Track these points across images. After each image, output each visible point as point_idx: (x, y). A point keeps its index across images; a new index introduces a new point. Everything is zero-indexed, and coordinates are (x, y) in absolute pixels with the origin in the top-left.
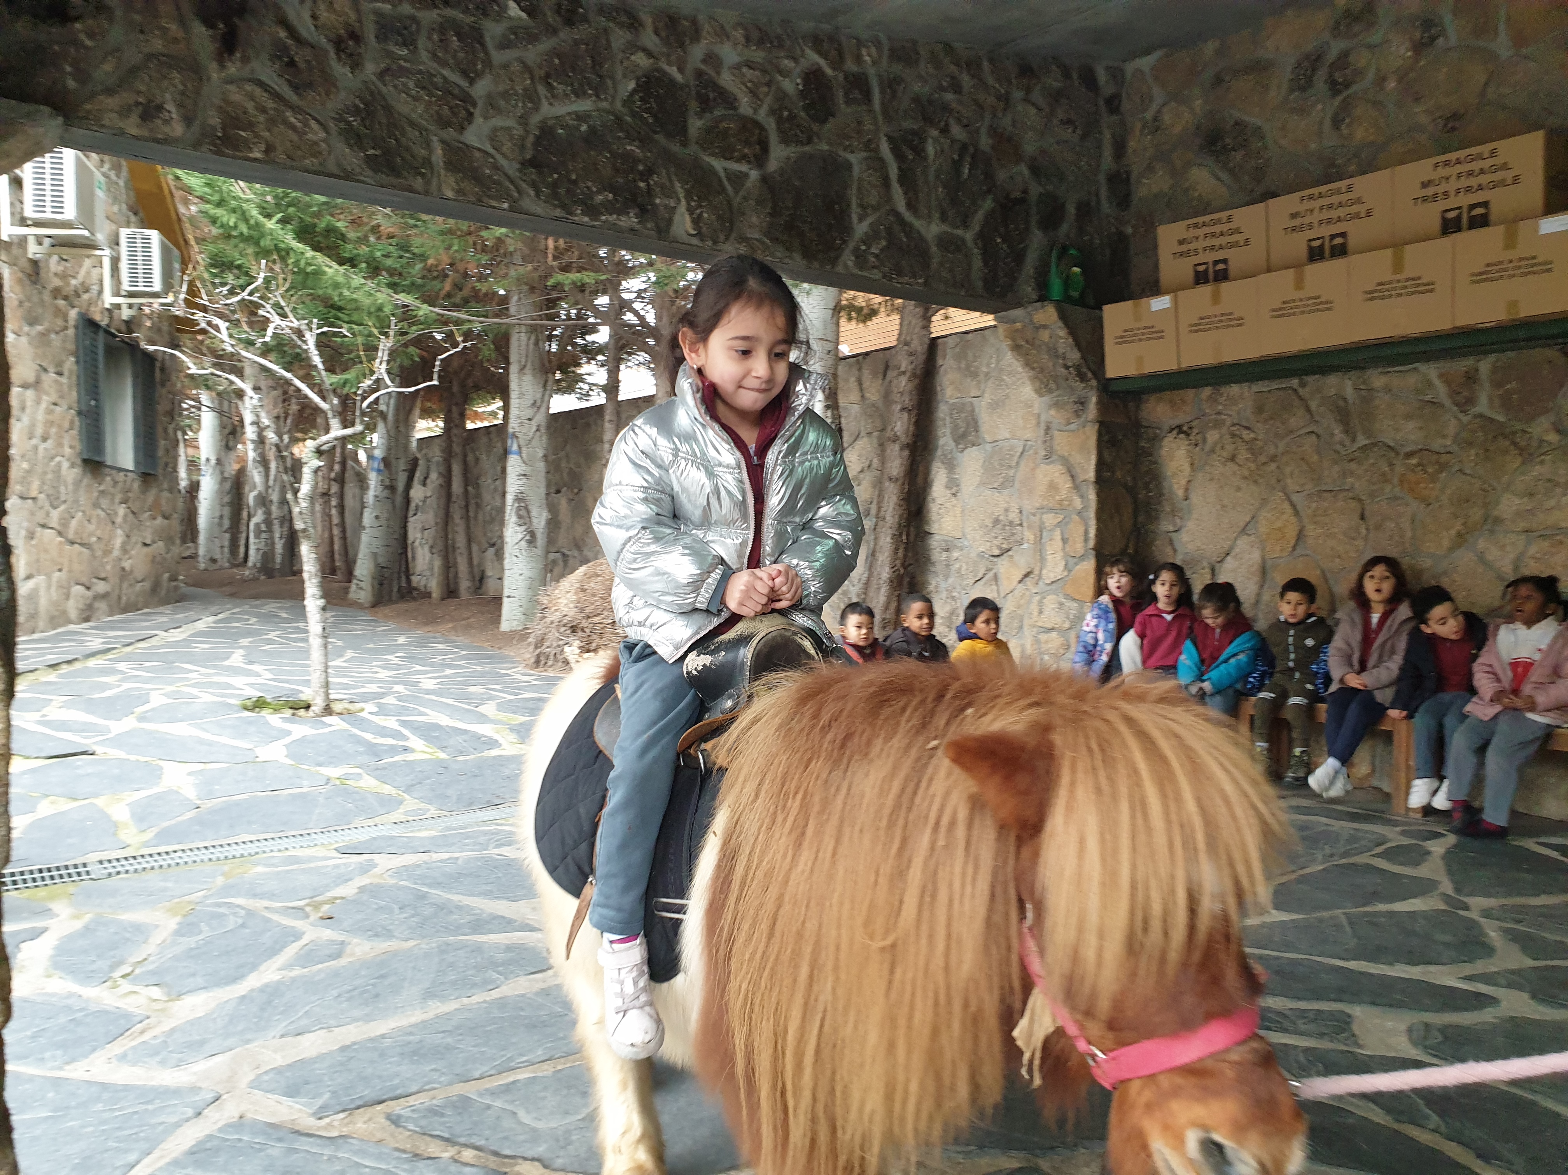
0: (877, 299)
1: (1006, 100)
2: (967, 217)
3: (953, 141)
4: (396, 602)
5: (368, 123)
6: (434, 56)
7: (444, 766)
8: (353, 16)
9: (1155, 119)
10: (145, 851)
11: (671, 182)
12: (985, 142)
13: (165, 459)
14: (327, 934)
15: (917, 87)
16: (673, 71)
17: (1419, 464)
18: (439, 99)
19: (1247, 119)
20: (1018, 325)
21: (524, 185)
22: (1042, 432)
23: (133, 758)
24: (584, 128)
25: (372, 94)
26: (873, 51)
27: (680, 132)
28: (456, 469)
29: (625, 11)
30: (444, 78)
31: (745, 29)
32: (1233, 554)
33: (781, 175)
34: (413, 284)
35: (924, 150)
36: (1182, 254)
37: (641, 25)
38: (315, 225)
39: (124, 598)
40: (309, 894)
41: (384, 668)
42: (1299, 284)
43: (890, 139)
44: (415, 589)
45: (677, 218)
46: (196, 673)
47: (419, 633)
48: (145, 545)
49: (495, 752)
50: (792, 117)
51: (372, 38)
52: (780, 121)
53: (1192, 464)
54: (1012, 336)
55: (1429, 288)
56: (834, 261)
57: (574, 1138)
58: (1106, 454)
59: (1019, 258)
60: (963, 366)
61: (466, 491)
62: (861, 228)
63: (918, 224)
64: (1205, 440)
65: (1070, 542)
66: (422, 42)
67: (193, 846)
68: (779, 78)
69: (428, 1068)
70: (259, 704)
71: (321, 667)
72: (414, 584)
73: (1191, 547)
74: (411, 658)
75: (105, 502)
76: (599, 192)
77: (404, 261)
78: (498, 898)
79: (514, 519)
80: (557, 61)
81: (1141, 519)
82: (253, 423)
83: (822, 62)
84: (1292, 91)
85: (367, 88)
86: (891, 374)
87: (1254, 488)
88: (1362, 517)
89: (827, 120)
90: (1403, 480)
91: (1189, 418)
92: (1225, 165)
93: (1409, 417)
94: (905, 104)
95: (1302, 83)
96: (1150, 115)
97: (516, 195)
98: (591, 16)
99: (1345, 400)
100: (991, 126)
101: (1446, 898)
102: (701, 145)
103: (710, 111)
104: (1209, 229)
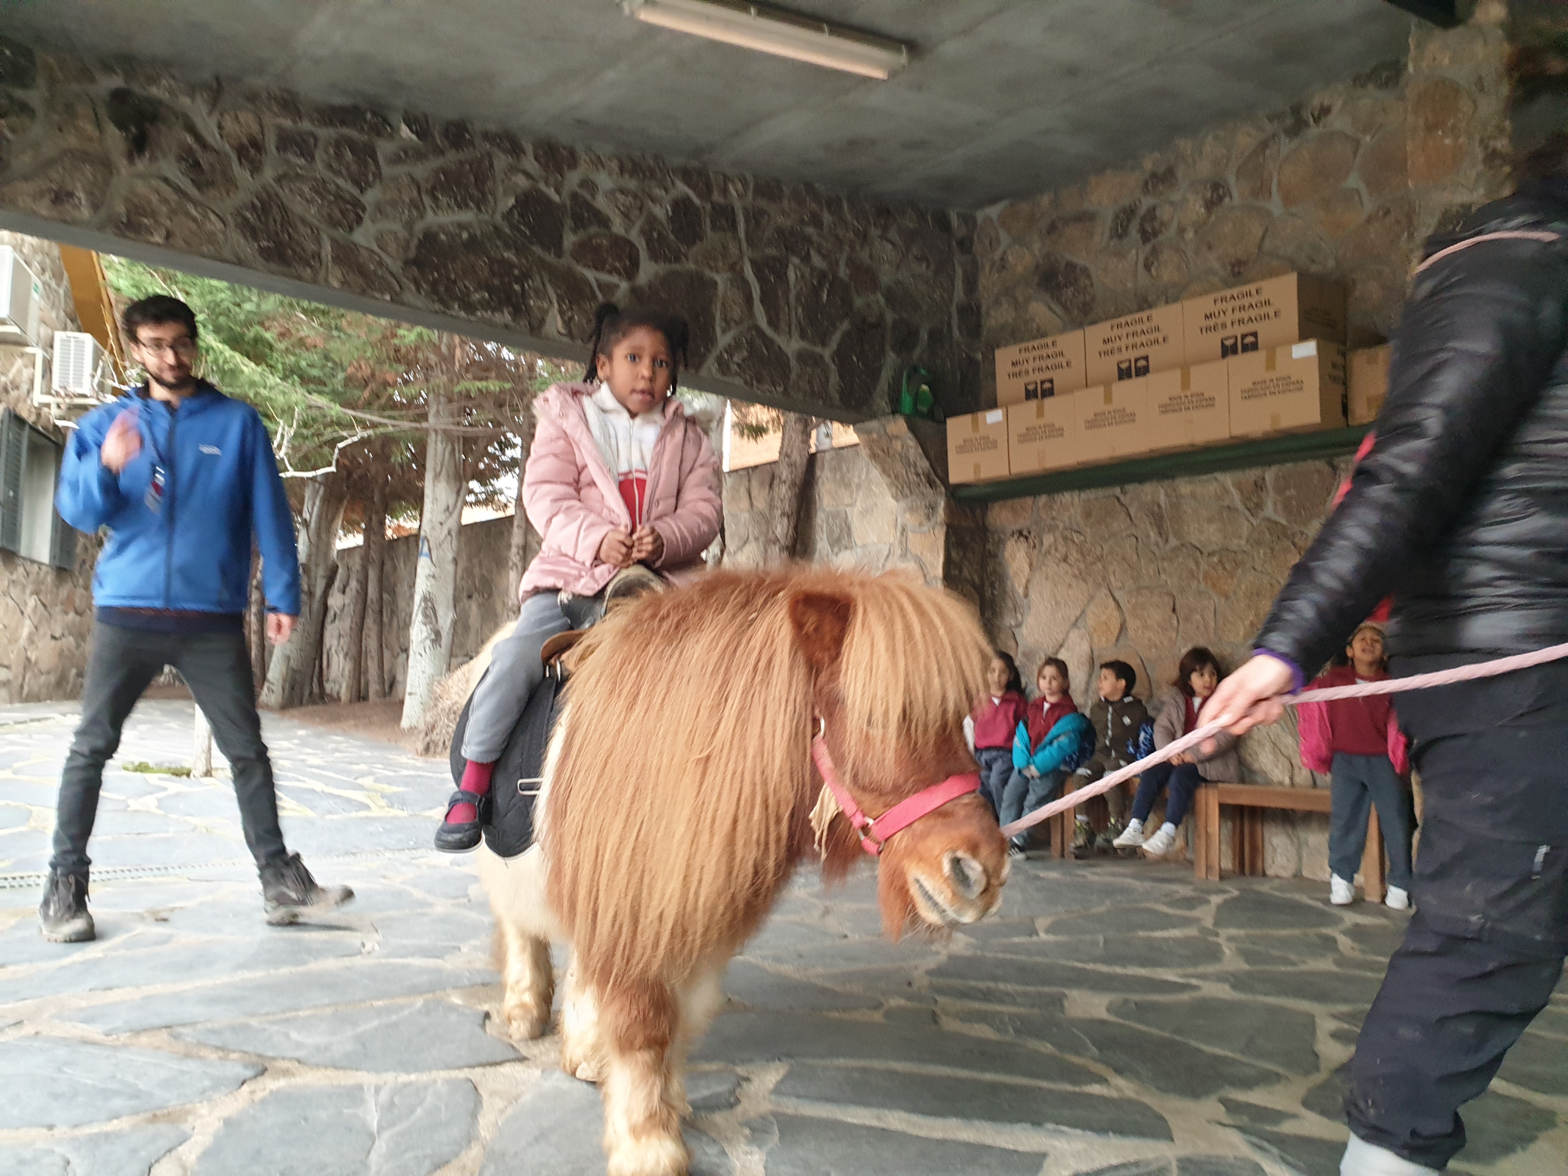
1: (863, 237)
2: (825, 336)
3: (813, 269)
4: (305, 706)
5: (263, 219)
6: (330, 167)
8: (256, 129)
9: (1002, 259)
11: (544, 286)
12: (843, 272)
13: (83, 556)
15: (780, 220)
16: (551, 192)
17: (1220, 562)
18: (330, 202)
19: (1075, 260)
20: (875, 436)
21: (406, 282)
22: (899, 533)
24: (465, 235)
25: (269, 195)
26: (739, 186)
27: (556, 245)
28: (372, 575)
29: (509, 140)
30: (338, 186)
31: (621, 161)
32: (1066, 645)
33: (650, 287)
34: (333, 389)
35: (786, 274)
36: (1015, 375)
37: (523, 152)
38: (244, 335)
39: (26, 689)
40: (149, 904)
42: (1108, 399)
43: (753, 262)
44: (327, 694)
45: (549, 319)
47: (322, 729)
48: (53, 637)
50: (661, 238)
51: (273, 149)
52: (649, 242)
53: (1030, 565)
54: (870, 445)
55: (1210, 403)
56: (698, 366)
57: (334, 1048)
58: (954, 554)
59: (874, 375)
60: (838, 477)
61: (381, 597)
62: (724, 339)
63: (779, 339)
64: (1042, 543)
66: (319, 155)
68: (651, 204)
70: (139, 768)
72: (328, 691)
73: (1030, 640)
75: (14, 592)
76: (476, 291)
77: (327, 370)
79: (420, 618)
80: (443, 177)
81: (986, 615)
83: (691, 194)
84: (1112, 237)
85: (265, 189)
86: (775, 484)
87: (1083, 585)
88: (1174, 610)
89: (695, 242)
90: (1206, 576)
91: (1028, 522)
92: (1058, 300)
93: (1210, 520)
94: (768, 233)
95: (1120, 231)
96: (997, 256)
97: (398, 288)
98: (478, 141)
99: (1159, 506)
100: (850, 258)
101: (1202, 929)
102: (574, 257)
103: (585, 228)
104: (1038, 353)
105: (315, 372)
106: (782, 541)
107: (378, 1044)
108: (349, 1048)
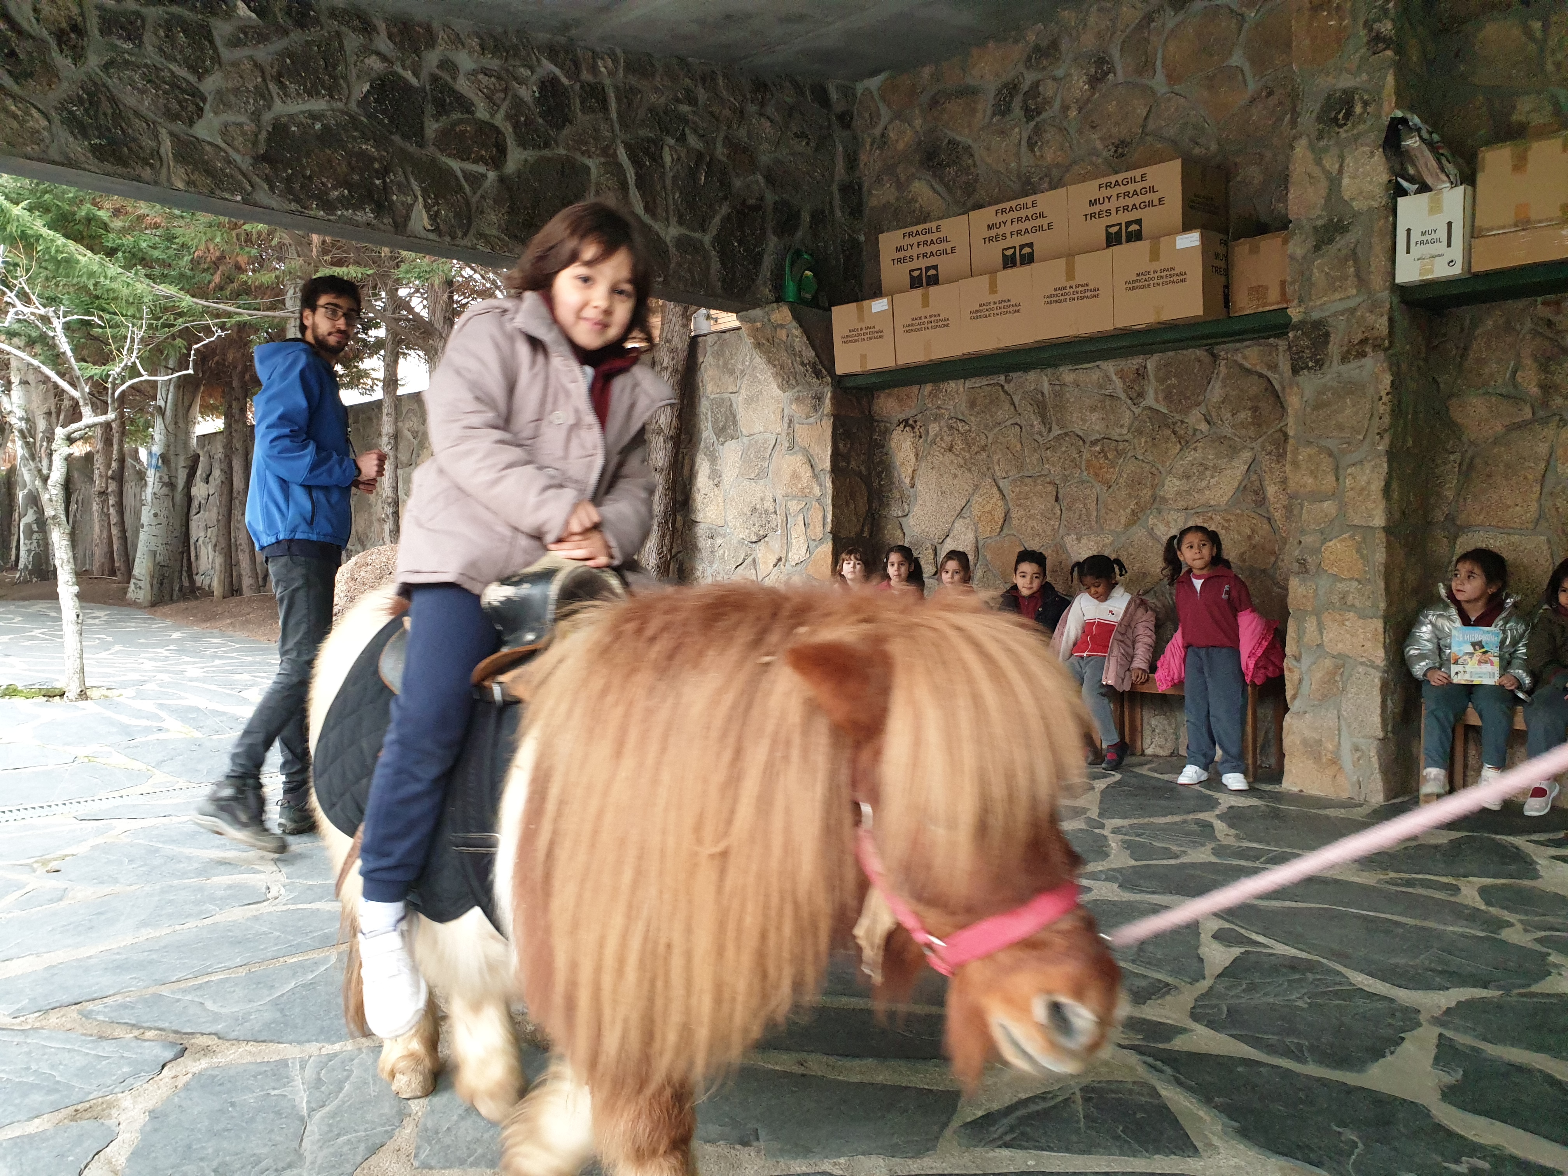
1: (741, 113)
2: (704, 221)
3: (689, 150)
4: (176, 602)
5: (92, 113)
6: (161, 50)
7: (197, 744)
8: (75, 10)
9: (883, 135)
11: (408, 180)
12: (721, 152)
14: (51, 883)
15: (653, 98)
16: (408, 75)
17: (1102, 451)
18: (167, 92)
19: (958, 138)
20: (759, 324)
21: (258, 180)
22: (786, 424)
24: (318, 126)
25: (95, 84)
26: (609, 62)
27: (417, 133)
28: (237, 465)
29: (358, 17)
30: (172, 73)
31: (481, 39)
32: (952, 532)
33: (519, 177)
34: (179, 275)
35: (661, 156)
36: (899, 261)
37: (375, 29)
38: (73, 214)
40: (38, 853)
41: (150, 659)
42: (993, 289)
43: (628, 146)
44: (198, 588)
45: (413, 216)
47: (196, 629)
50: (529, 122)
51: (96, 32)
52: (516, 126)
53: (917, 454)
54: (755, 333)
55: (1095, 293)
57: (252, 1017)
59: (757, 261)
60: (721, 363)
63: (657, 226)
64: (927, 432)
65: (811, 527)
66: (149, 38)
68: (517, 85)
69: (129, 977)
70: (9, 692)
71: (76, 653)
72: (199, 584)
73: (918, 527)
74: (181, 651)
76: (335, 188)
80: (288, 61)
81: (875, 505)
83: (557, 71)
84: (994, 114)
85: (91, 80)
87: (968, 475)
88: (1057, 499)
89: (564, 125)
90: (1088, 466)
91: (914, 412)
92: (941, 179)
93: (1092, 410)
94: (641, 113)
95: (1002, 108)
96: (877, 131)
97: (249, 188)
98: (323, 19)
99: (1043, 394)
100: (726, 137)
101: (1089, 820)
102: (438, 147)
103: (447, 114)
104: (922, 238)
105: (158, 254)
107: (297, 1010)
108: (268, 1016)
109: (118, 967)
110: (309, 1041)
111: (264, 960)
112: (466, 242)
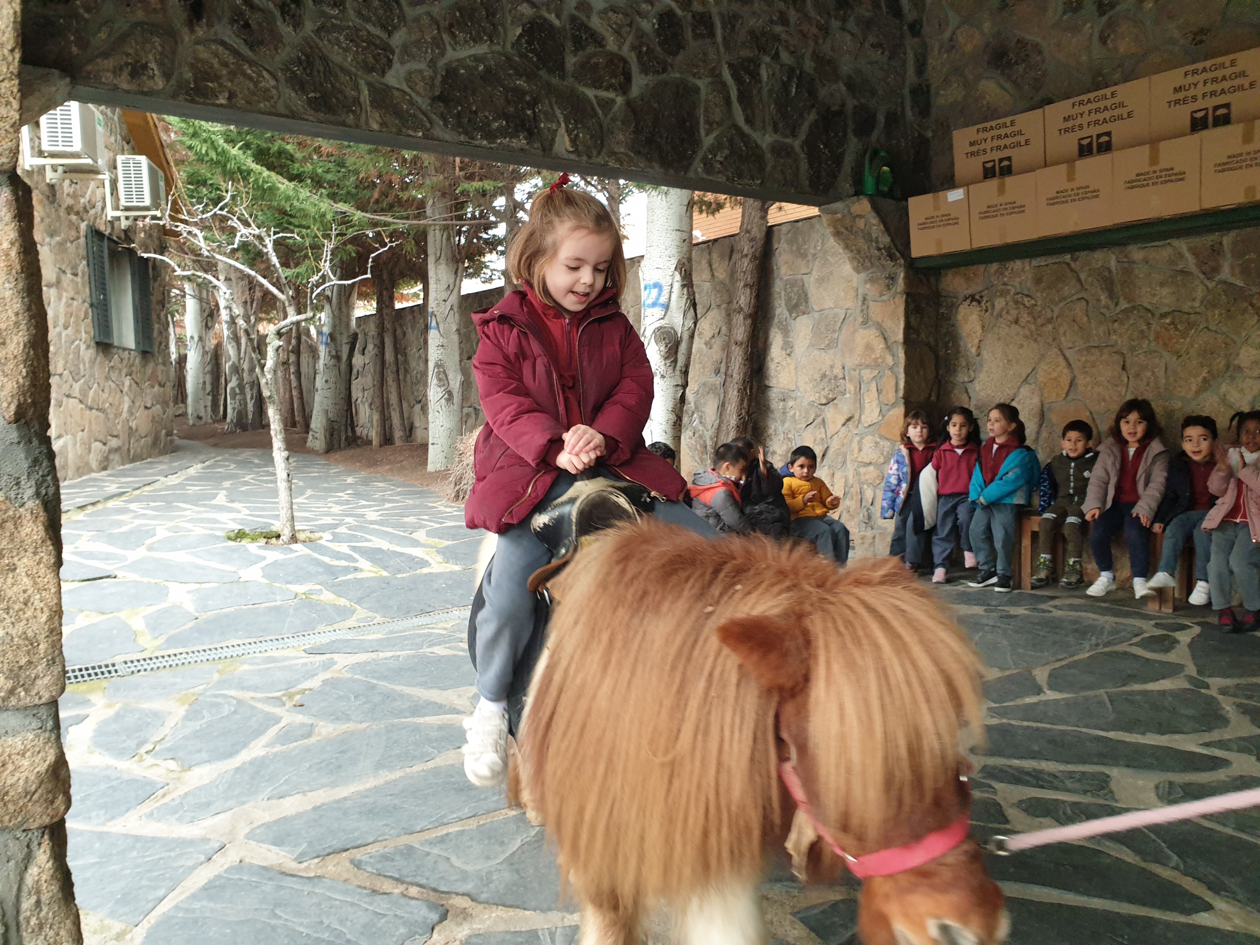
0: (722, 197)
1: (825, 30)
2: (794, 127)
3: (782, 66)
4: (345, 448)
5: (309, 71)
6: (359, 13)
7: (386, 582)
9: (951, 39)
10: (158, 654)
11: (553, 109)
12: (809, 65)
13: (159, 339)
14: (300, 718)
15: (752, 22)
16: (552, 17)
17: (1172, 323)
18: (365, 49)
19: (1026, 37)
20: (839, 216)
21: (434, 117)
22: (860, 303)
23: (145, 580)
24: (481, 68)
25: (311, 47)
27: (559, 68)
28: (388, 341)
30: (369, 32)
32: (1017, 399)
33: (642, 100)
34: (348, 193)
35: (758, 74)
36: (972, 154)
38: (269, 149)
39: (132, 451)
40: (284, 687)
41: (337, 503)
42: (1071, 177)
43: (731, 66)
44: (359, 438)
45: (557, 139)
46: (190, 511)
47: (363, 474)
48: (146, 408)
49: (425, 570)
50: (650, 51)
51: (310, 2)
52: (640, 56)
53: (983, 327)
54: (834, 225)
55: (1180, 177)
56: (686, 169)
57: (494, 877)
58: (912, 320)
59: (838, 160)
60: (794, 248)
61: (397, 359)
62: (708, 141)
63: (755, 136)
64: (993, 306)
65: (884, 393)
67: (195, 649)
68: (640, 19)
69: (381, 824)
70: (240, 535)
71: (288, 505)
72: (358, 434)
73: (982, 394)
74: (357, 495)
75: (114, 376)
76: (495, 120)
77: (341, 175)
78: (431, 688)
79: (435, 381)
80: (458, 14)
81: (940, 372)
82: (226, 308)
83: (674, 5)
84: (1065, 12)
85: (307, 42)
86: (736, 256)
87: (1033, 345)
88: (1124, 368)
89: (679, 51)
90: (1157, 337)
91: (980, 288)
92: (1009, 76)
93: (1162, 285)
94: (742, 36)
95: (1073, 5)
96: (946, 36)
97: (428, 125)
99: (1110, 271)
100: (814, 52)
101: (1190, 679)
102: (576, 78)
103: (583, 49)
104: (995, 133)
105: (329, 177)
106: (746, 310)
107: (531, 871)
108: (507, 876)
109: (370, 811)
110: (550, 909)
111: (488, 812)
112: (600, 160)
